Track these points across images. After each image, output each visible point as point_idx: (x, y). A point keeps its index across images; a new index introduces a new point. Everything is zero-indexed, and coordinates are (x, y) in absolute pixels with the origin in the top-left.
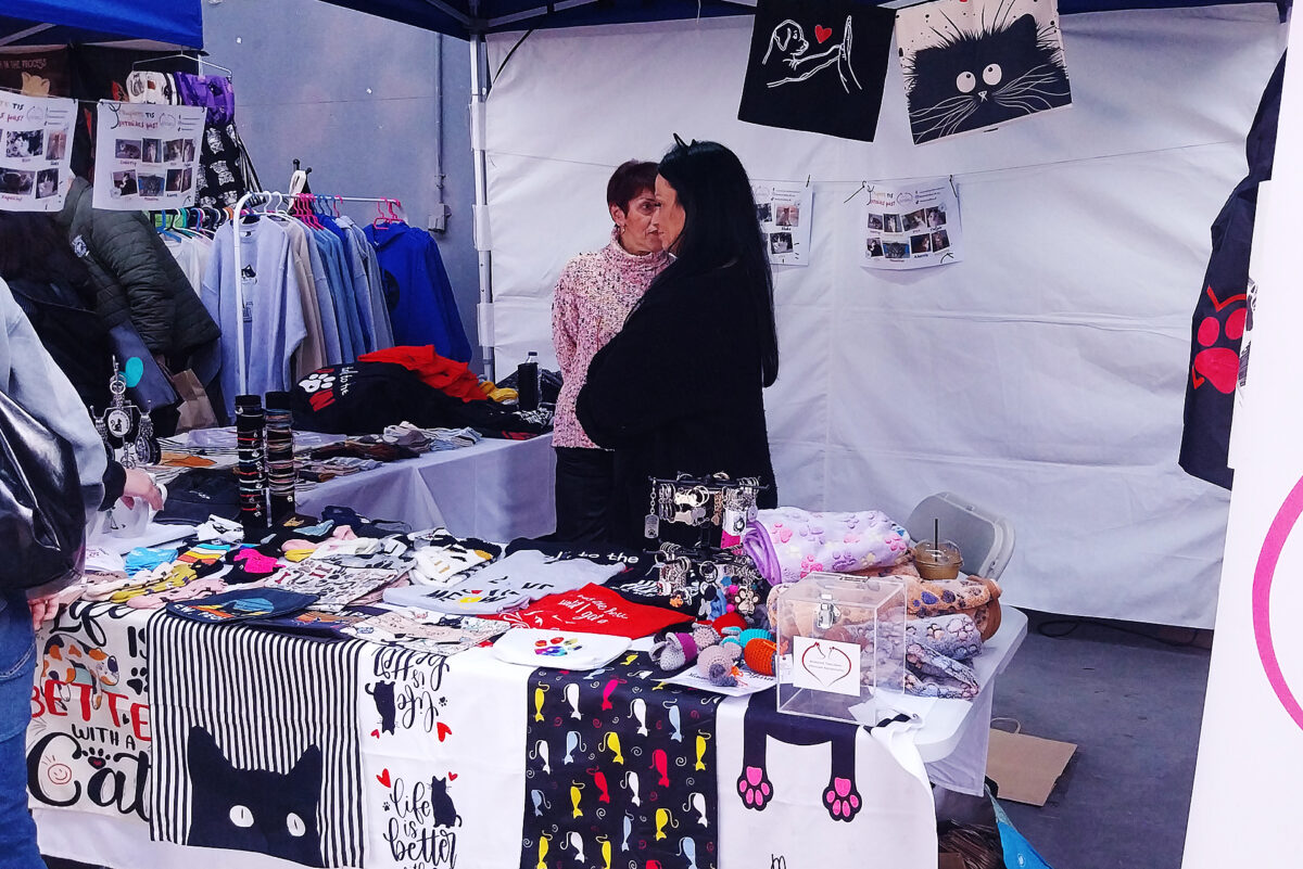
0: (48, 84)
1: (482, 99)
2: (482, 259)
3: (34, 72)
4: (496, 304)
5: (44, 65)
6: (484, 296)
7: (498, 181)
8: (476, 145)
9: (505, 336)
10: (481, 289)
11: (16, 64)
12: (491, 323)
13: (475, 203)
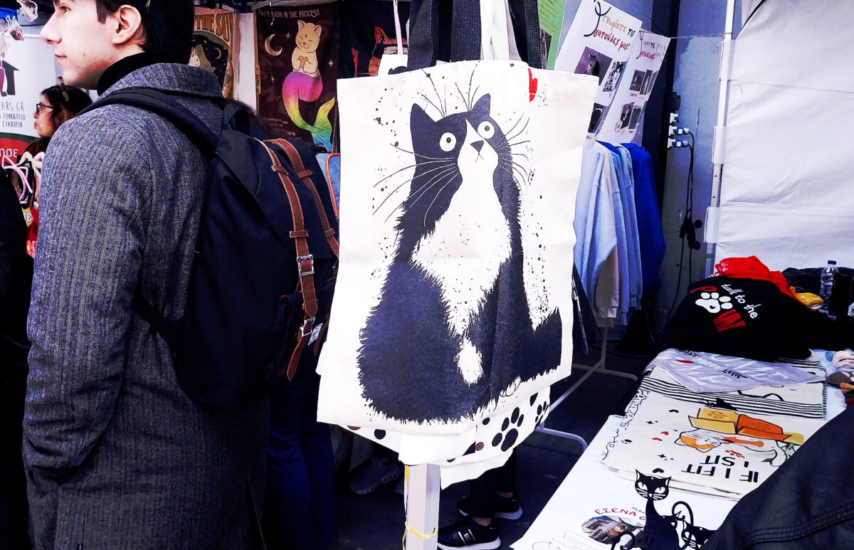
0: (320, 30)
1: (734, 35)
2: (717, 171)
3: (307, 20)
4: (722, 208)
5: (316, 15)
6: (714, 201)
7: (736, 108)
8: (723, 75)
9: (727, 234)
10: (713, 195)
11: (294, 14)
12: (717, 223)
13: (716, 124)
